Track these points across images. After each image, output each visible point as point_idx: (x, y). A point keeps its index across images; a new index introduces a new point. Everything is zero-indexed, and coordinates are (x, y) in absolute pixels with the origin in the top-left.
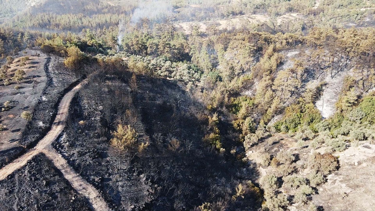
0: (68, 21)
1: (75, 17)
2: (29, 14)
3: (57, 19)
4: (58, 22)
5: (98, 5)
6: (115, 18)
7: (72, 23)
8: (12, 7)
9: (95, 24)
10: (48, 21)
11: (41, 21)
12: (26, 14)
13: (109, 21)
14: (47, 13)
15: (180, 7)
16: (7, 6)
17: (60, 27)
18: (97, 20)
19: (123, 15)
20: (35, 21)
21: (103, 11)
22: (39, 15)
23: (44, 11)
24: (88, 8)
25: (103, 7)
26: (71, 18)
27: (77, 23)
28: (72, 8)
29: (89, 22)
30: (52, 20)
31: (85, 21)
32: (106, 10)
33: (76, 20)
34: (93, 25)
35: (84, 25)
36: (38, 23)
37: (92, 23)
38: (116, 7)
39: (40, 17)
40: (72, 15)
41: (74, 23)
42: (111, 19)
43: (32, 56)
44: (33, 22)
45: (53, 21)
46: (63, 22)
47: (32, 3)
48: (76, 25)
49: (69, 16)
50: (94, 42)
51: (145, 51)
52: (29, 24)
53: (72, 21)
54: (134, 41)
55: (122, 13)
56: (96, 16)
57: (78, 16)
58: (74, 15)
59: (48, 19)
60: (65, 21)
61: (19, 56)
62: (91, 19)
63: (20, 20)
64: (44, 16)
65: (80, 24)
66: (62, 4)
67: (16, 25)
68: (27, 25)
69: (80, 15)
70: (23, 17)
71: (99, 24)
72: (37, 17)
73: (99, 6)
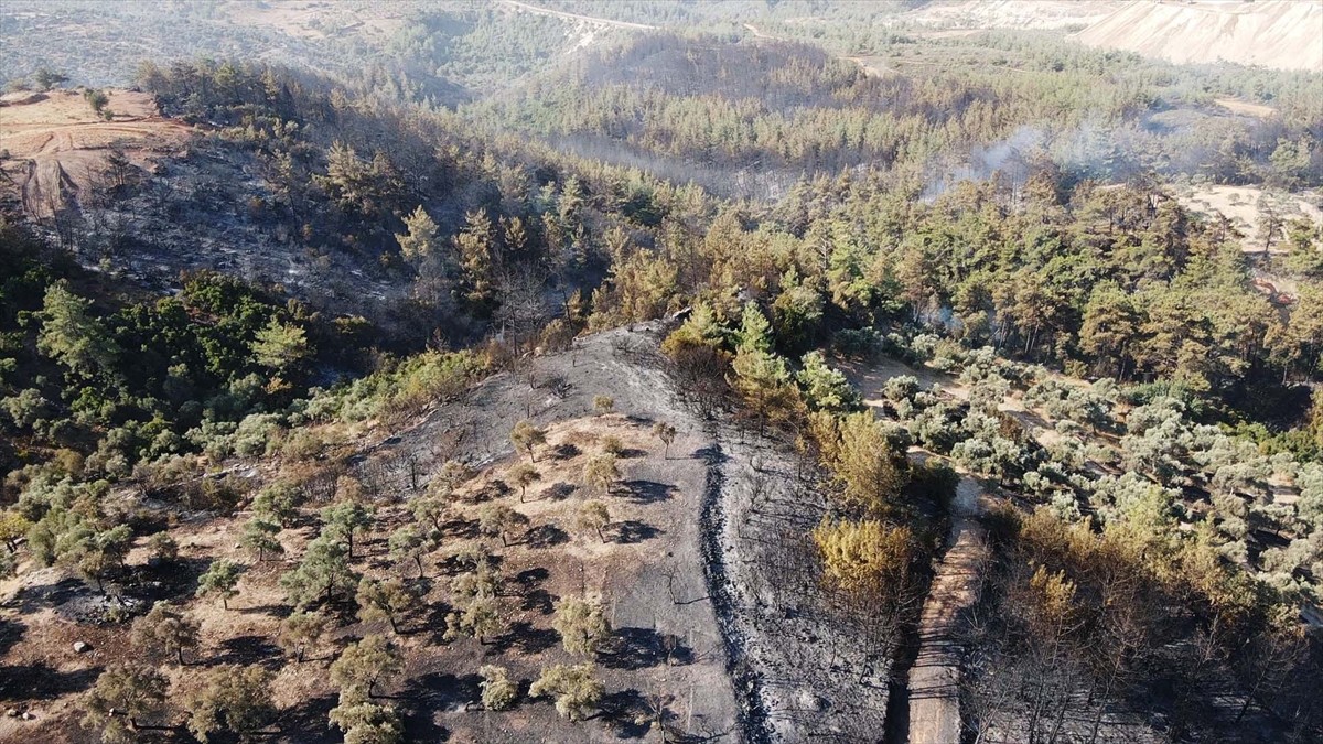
0: (703, 123)
1: (732, 110)
2: (575, 82)
3: (666, 110)
4: (667, 124)
5: (821, 68)
6: (881, 128)
7: (715, 135)
8: (521, 41)
9: (800, 148)
10: (633, 113)
11: (611, 114)
12: (565, 79)
13: (857, 139)
14: (637, 85)
15: (1170, 101)
16: (505, 36)
17: (674, 145)
18: (810, 132)
19: (916, 121)
20: (593, 113)
21: (835, 95)
22: (609, 91)
23: (626, 76)
24: (783, 79)
25: (838, 78)
26: (715, 114)
27: (735, 135)
28: (724, 75)
29: (780, 135)
30: (648, 112)
31: (766, 132)
32: (848, 93)
33: (732, 123)
34: (793, 151)
35: (756, 145)
36: (600, 120)
37: (791, 142)
38: (889, 85)
39: (610, 97)
40: (720, 103)
41: (726, 134)
42: (864, 130)
43: (630, 418)
44: (584, 112)
45: (652, 117)
46: (684, 127)
47: (583, 35)
48: (732, 143)
49: (711, 105)
50: (863, 294)
51: (1065, 337)
52: (573, 116)
53: (718, 126)
54: (1020, 284)
55: (914, 112)
56: (809, 112)
57: (742, 109)
58: (728, 102)
59: (635, 107)
60: (692, 125)
61: (570, 406)
62: (786, 126)
63: (543, 98)
64: (625, 96)
65: (746, 141)
66: (690, 56)
67: (528, 112)
68: (565, 123)
69: (750, 105)
70: (556, 87)
71: (816, 147)
72: (601, 96)
73: (823, 74)
